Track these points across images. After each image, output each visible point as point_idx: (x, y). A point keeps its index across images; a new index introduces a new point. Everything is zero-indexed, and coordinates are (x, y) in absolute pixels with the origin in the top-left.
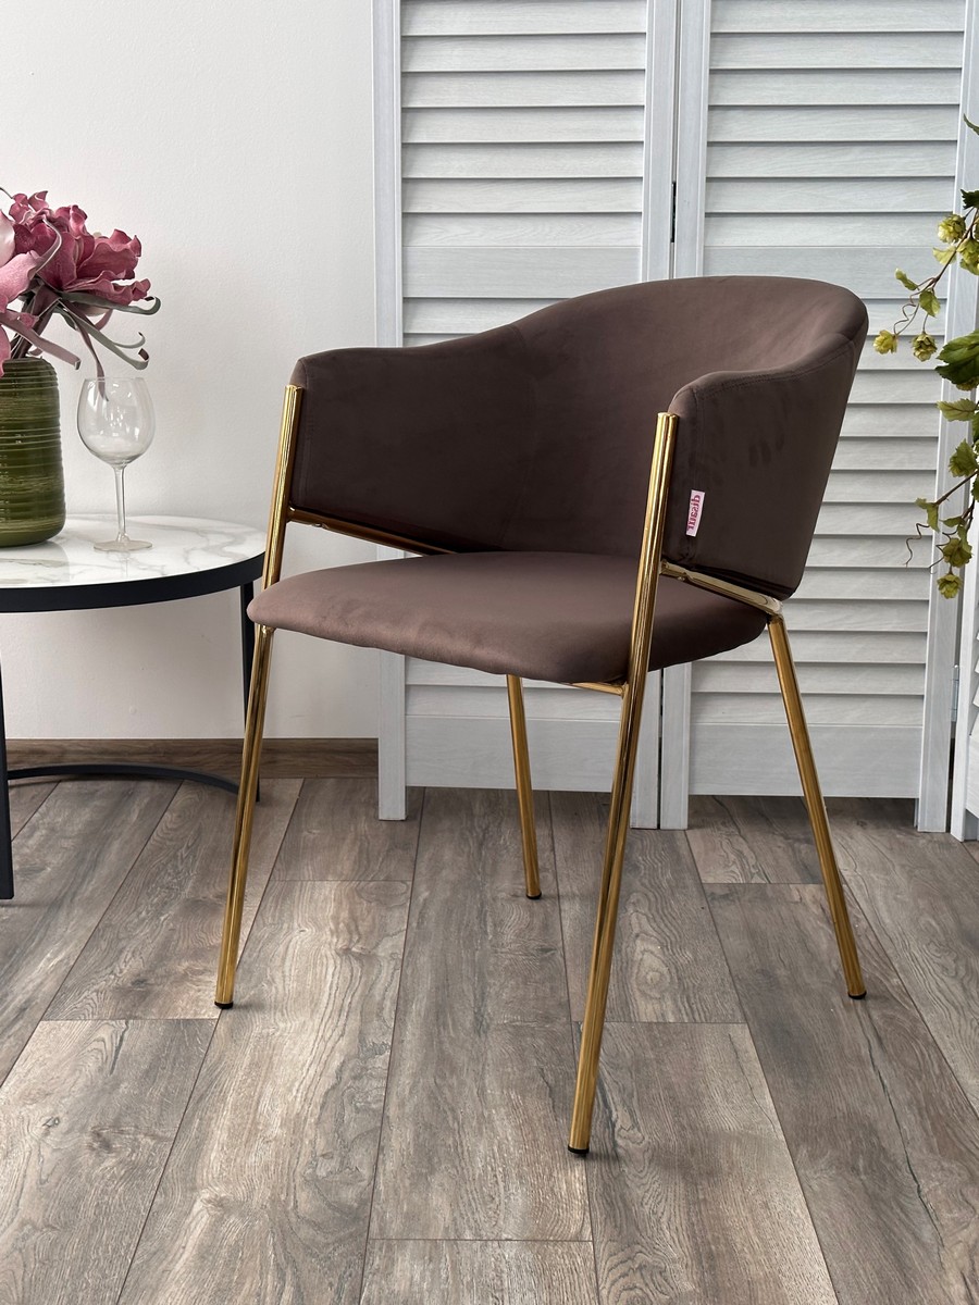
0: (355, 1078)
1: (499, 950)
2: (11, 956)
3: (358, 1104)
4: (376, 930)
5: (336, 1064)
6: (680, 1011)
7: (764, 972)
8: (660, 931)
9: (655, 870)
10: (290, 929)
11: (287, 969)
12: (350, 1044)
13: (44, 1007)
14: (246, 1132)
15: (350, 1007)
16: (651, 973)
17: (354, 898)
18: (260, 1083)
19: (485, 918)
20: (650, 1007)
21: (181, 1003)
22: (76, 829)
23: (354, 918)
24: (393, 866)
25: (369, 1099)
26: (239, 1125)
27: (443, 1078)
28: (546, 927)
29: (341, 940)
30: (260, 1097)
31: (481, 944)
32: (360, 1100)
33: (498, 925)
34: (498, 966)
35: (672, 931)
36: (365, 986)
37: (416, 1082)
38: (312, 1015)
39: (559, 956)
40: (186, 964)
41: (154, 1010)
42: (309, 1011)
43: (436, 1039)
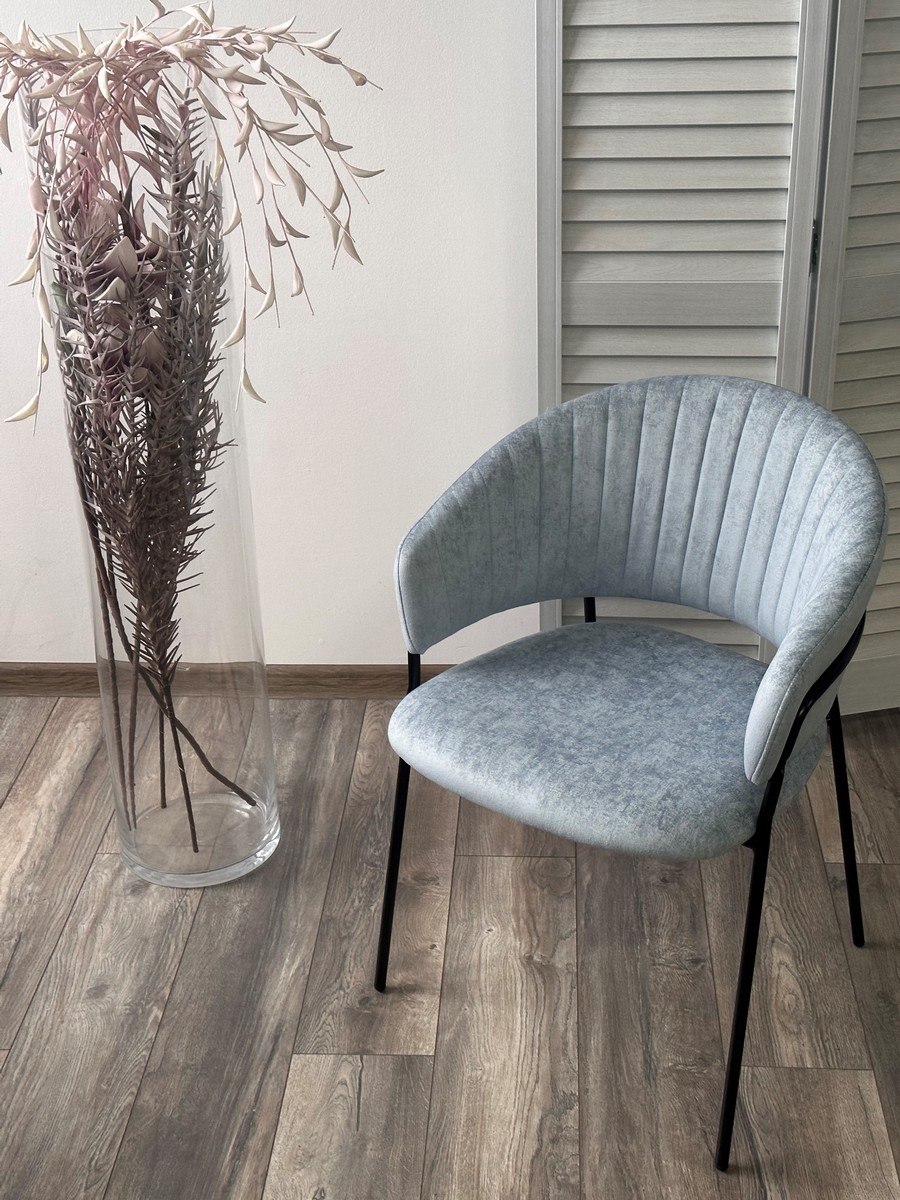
0: (553, 1141)
1: (656, 960)
2: (258, 959)
3: (559, 1177)
4: (551, 931)
5: (536, 1121)
6: (816, 1051)
7: (885, 997)
8: (792, 935)
9: (783, 843)
10: (480, 927)
11: (484, 988)
12: (544, 1094)
13: (293, 1034)
15: (540, 1041)
16: (788, 997)
17: (528, 882)
18: (478, 1146)
19: (641, 912)
20: (790, 1050)
21: (402, 1033)
22: (286, 773)
23: (531, 913)
25: (568, 1171)
27: (625, 1143)
28: (694, 927)
29: (523, 945)
30: (479, 1166)
31: (641, 952)
32: (560, 1172)
33: (653, 923)
34: (658, 984)
35: (801, 933)
36: (550, 1010)
37: (603, 1148)
38: (510, 1051)
39: (708, 972)
40: (400, 977)
41: (382, 1042)
42: (507, 1044)
43: (614, 1089)
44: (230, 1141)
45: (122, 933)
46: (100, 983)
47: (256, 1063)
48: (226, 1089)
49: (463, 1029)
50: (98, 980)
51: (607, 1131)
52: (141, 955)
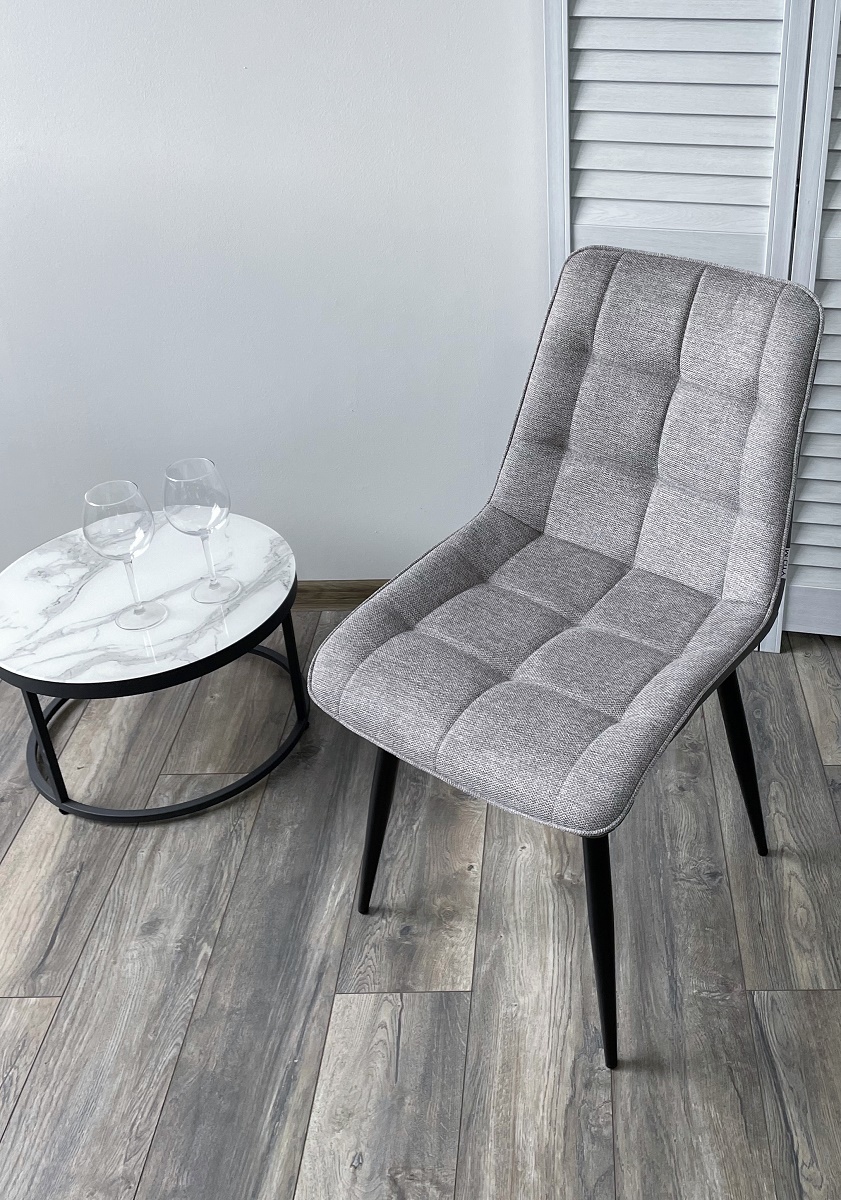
1: (677, 874)
2: (305, 886)
3: (593, 1129)
5: (569, 1063)
10: (514, 844)
11: (518, 912)
12: (577, 1031)
13: (336, 971)
14: (509, 1176)
15: (571, 971)
16: (800, 910)
18: (513, 1096)
19: (662, 823)
21: (440, 966)
25: (601, 1120)
26: (503, 1164)
27: (656, 1089)
29: (555, 863)
30: (514, 1120)
31: (663, 866)
32: (593, 1123)
33: (673, 836)
34: (680, 901)
36: (580, 934)
37: (634, 1092)
38: (543, 983)
39: (725, 885)
40: (439, 902)
41: (421, 977)
42: (540, 975)
43: (643, 1022)
44: (271, 1100)
45: (178, 861)
46: (155, 916)
47: (299, 1005)
48: (269, 1036)
49: (498, 960)
50: (152, 914)
52: (195, 885)
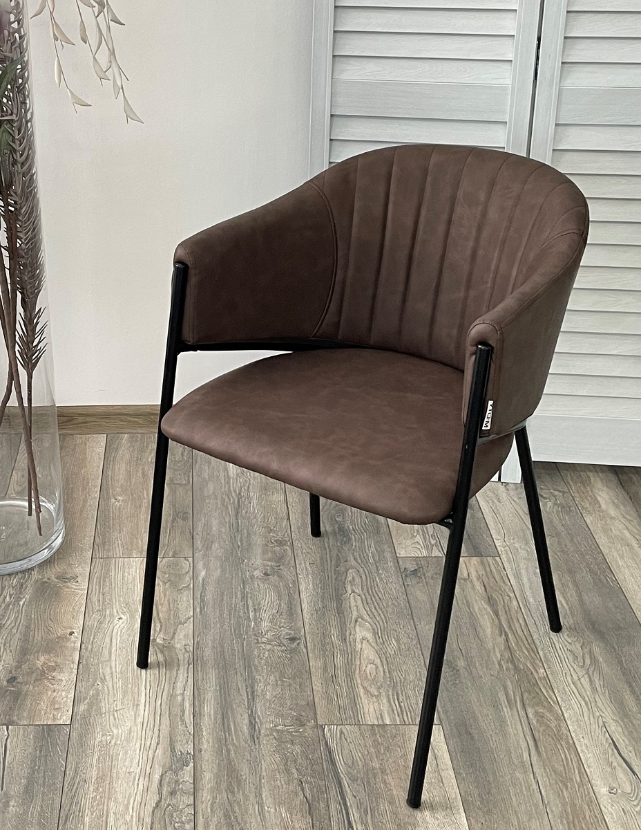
0: (172, 793)
1: (259, 638)
3: (176, 825)
4: (172, 618)
5: (156, 777)
6: (393, 710)
8: (372, 616)
9: (363, 542)
10: (112, 616)
11: (114, 666)
12: (164, 754)
15: (161, 711)
16: (369, 666)
18: (106, 802)
19: (247, 602)
20: (372, 710)
24: (177, 539)
25: (184, 818)
27: (233, 793)
30: (107, 818)
31: (247, 633)
32: (177, 820)
33: (257, 609)
34: (261, 659)
35: (379, 614)
36: (169, 683)
37: (214, 798)
38: (135, 719)
39: (303, 647)
40: (42, 659)
41: (25, 714)
42: (133, 713)
43: (224, 747)
49: (95, 702)
51: (218, 784)
